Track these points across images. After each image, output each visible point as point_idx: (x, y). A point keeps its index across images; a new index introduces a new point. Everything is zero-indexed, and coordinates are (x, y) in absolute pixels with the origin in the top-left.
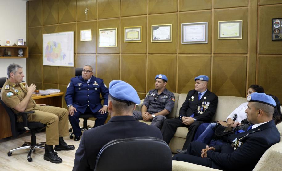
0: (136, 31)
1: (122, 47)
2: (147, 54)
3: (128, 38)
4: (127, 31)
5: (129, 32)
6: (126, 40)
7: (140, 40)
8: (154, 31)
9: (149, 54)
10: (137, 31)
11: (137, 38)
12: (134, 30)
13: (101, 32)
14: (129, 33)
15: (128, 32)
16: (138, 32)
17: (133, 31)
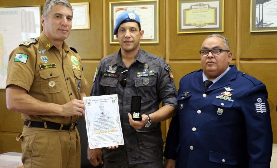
0: (209, 7)
1: (170, 43)
2: (238, 61)
3: (187, 23)
4: (185, 6)
5: (191, 8)
6: (183, 27)
7: (220, 28)
8: (257, 6)
9: (241, 59)
10: (211, 6)
11: (210, 24)
12: (204, 5)
13: (115, 8)
14: (191, 11)
15: (188, 10)
16: (216, 9)
17: (202, 7)
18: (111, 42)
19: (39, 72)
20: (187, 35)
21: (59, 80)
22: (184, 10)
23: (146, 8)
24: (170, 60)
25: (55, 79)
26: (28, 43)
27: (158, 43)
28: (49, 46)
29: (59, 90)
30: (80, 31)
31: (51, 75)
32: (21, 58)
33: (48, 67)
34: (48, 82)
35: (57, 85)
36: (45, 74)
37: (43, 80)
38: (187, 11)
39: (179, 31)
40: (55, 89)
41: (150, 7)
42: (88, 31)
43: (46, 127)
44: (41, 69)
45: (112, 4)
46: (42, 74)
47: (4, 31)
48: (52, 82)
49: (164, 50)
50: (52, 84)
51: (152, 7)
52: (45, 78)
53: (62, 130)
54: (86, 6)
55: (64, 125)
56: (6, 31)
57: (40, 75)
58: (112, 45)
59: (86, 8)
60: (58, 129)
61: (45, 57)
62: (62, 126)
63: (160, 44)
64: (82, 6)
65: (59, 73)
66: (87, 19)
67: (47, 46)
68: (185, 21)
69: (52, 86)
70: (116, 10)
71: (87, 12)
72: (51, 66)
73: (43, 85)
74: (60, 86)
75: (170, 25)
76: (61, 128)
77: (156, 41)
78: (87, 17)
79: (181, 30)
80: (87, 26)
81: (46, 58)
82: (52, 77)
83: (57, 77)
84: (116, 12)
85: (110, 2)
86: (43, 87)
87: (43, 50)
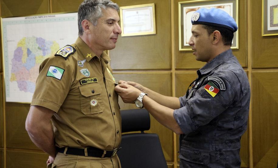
1: (253, 48)
3: (275, 22)
4: (272, 2)
6: (270, 28)
18: (180, 49)
19: (80, 88)
20: (275, 38)
21: (101, 98)
22: (271, 7)
23: (222, 7)
24: (252, 68)
25: (97, 97)
26: (66, 53)
27: (238, 48)
28: (90, 56)
29: (101, 110)
30: (145, 37)
31: (93, 92)
32: (55, 72)
33: (89, 82)
34: (89, 100)
35: (99, 104)
36: (86, 90)
37: (84, 98)
38: (275, 8)
39: (265, 34)
40: (98, 109)
41: (227, 6)
42: (153, 37)
43: (86, 154)
44: (81, 85)
45: (182, 4)
46: (82, 91)
47: (61, 39)
48: (93, 100)
49: (245, 57)
50: (94, 103)
51: (230, 6)
52: (87, 96)
53: (105, 157)
54: (151, 8)
55: (107, 151)
56: (62, 39)
57: (80, 92)
58: (181, 52)
59: (152, 10)
60: (100, 157)
61: (85, 69)
62: (105, 153)
63: (240, 50)
64: (146, 8)
65: (101, 90)
66: (152, 23)
67: (88, 56)
68: (272, 20)
69: (94, 105)
70: (187, 11)
71: (152, 15)
72: (93, 82)
73: (83, 104)
74: (102, 105)
75: (253, 26)
76: (103, 156)
77: (236, 46)
78: (152, 21)
79: (266, 31)
80: (152, 31)
81: (86, 71)
82: (94, 95)
83: (100, 94)
84: (187, 13)
85: (179, 2)
86: (83, 106)
87: (82, 60)
